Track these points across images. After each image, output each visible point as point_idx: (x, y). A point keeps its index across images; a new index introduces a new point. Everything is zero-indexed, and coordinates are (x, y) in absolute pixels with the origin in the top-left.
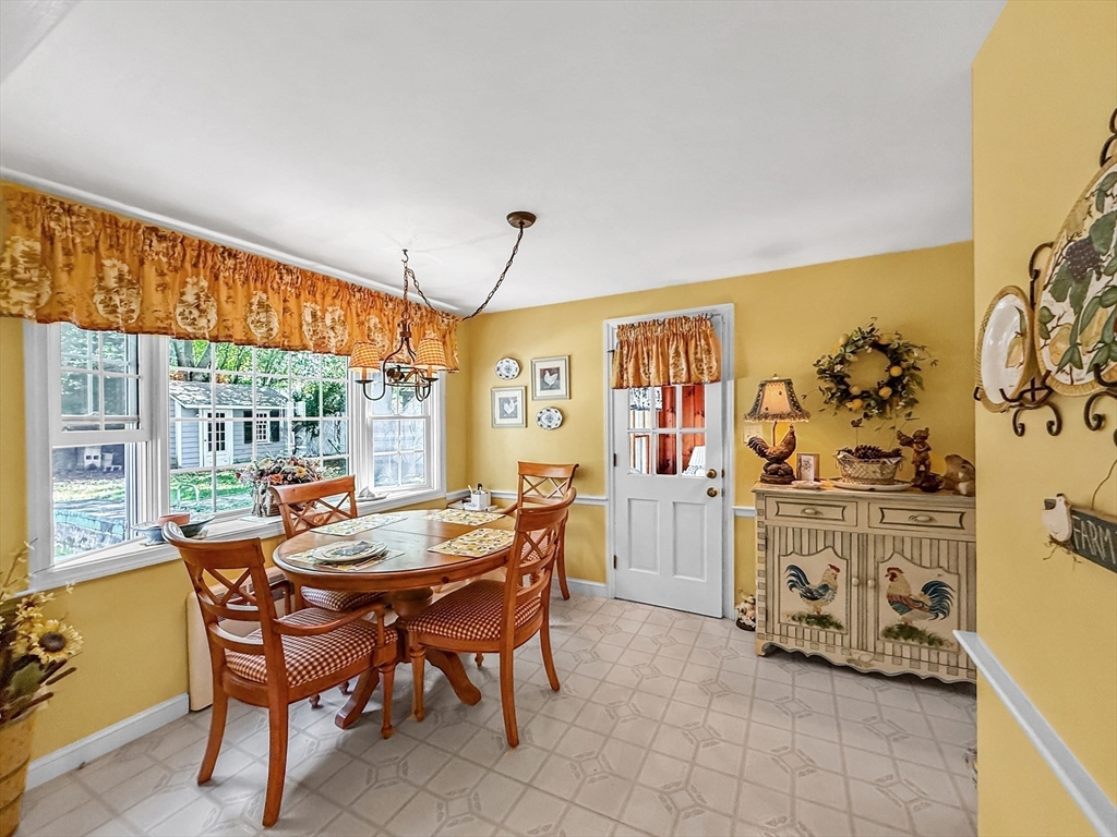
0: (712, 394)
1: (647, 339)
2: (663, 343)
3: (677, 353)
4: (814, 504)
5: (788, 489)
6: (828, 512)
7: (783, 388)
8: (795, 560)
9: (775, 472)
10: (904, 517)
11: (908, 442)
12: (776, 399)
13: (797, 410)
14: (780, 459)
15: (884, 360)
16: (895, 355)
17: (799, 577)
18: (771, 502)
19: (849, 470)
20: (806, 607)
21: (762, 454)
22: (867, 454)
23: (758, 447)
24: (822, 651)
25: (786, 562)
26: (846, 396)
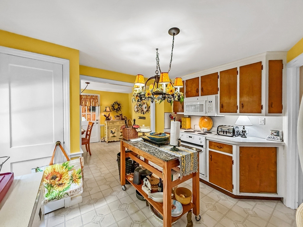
0: (97, 108)
1: (87, 98)
2: (90, 99)
3: (92, 101)
4: (113, 122)
5: (110, 121)
6: (115, 123)
7: (109, 108)
8: (111, 130)
9: (108, 119)
10: (122, 123)
11: (120, 115)
12: (108, 109)
13: (110, 111)
14: (108, 117)
15: (118, 105)
16: (119, 105)
17: (112, 131)
18: (109, 123)
19: (116, 118)
20: (113, 135)
21: (106, 117)
22: (118, 116)
23: (105, 116)
24: (114, 140)
25: (110, 130)
26: (114, 109)
